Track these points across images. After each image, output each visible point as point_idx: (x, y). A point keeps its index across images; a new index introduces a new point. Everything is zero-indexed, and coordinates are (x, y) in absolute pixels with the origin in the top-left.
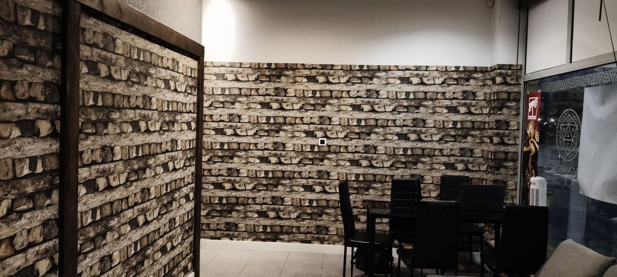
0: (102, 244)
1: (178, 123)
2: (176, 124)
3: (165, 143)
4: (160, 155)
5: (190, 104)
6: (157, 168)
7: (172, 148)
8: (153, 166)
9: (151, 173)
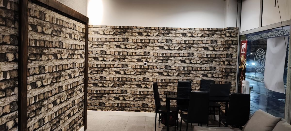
0: (40, 113)
1: (76, 55)
2: (75, 55)
3: (70, 65)
4: (67, 70)
5: (82, 45)
6: (66, 76)
7: (73, 67)
8: (64, 75)
9: (63, 79)
